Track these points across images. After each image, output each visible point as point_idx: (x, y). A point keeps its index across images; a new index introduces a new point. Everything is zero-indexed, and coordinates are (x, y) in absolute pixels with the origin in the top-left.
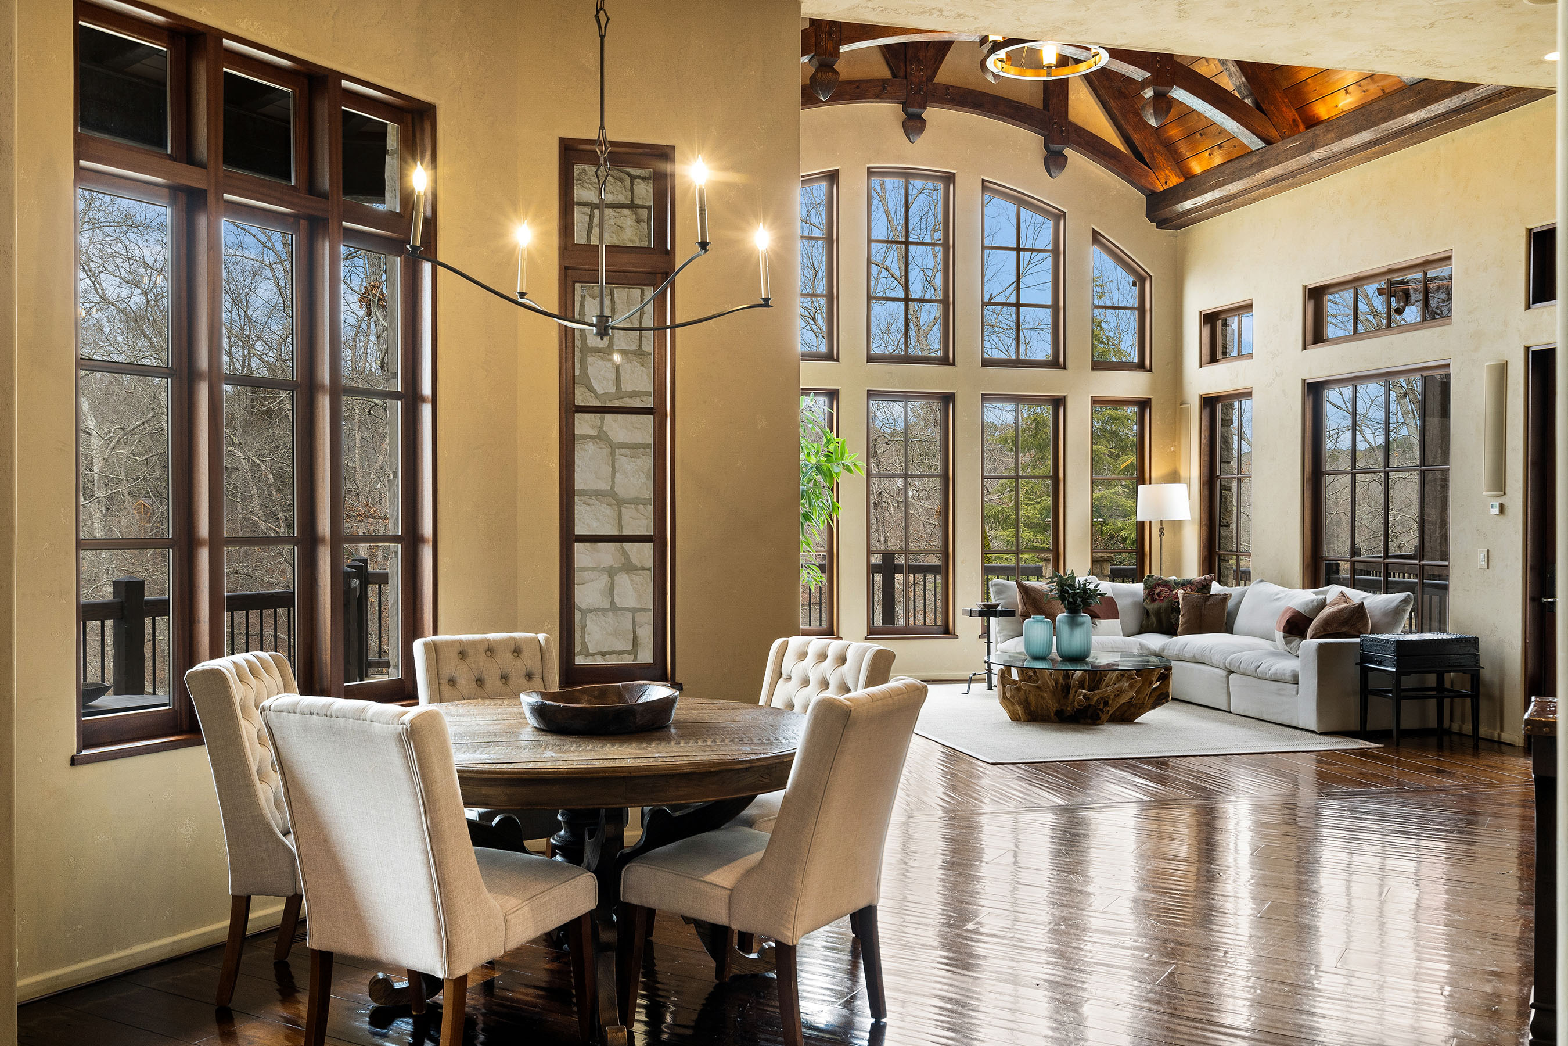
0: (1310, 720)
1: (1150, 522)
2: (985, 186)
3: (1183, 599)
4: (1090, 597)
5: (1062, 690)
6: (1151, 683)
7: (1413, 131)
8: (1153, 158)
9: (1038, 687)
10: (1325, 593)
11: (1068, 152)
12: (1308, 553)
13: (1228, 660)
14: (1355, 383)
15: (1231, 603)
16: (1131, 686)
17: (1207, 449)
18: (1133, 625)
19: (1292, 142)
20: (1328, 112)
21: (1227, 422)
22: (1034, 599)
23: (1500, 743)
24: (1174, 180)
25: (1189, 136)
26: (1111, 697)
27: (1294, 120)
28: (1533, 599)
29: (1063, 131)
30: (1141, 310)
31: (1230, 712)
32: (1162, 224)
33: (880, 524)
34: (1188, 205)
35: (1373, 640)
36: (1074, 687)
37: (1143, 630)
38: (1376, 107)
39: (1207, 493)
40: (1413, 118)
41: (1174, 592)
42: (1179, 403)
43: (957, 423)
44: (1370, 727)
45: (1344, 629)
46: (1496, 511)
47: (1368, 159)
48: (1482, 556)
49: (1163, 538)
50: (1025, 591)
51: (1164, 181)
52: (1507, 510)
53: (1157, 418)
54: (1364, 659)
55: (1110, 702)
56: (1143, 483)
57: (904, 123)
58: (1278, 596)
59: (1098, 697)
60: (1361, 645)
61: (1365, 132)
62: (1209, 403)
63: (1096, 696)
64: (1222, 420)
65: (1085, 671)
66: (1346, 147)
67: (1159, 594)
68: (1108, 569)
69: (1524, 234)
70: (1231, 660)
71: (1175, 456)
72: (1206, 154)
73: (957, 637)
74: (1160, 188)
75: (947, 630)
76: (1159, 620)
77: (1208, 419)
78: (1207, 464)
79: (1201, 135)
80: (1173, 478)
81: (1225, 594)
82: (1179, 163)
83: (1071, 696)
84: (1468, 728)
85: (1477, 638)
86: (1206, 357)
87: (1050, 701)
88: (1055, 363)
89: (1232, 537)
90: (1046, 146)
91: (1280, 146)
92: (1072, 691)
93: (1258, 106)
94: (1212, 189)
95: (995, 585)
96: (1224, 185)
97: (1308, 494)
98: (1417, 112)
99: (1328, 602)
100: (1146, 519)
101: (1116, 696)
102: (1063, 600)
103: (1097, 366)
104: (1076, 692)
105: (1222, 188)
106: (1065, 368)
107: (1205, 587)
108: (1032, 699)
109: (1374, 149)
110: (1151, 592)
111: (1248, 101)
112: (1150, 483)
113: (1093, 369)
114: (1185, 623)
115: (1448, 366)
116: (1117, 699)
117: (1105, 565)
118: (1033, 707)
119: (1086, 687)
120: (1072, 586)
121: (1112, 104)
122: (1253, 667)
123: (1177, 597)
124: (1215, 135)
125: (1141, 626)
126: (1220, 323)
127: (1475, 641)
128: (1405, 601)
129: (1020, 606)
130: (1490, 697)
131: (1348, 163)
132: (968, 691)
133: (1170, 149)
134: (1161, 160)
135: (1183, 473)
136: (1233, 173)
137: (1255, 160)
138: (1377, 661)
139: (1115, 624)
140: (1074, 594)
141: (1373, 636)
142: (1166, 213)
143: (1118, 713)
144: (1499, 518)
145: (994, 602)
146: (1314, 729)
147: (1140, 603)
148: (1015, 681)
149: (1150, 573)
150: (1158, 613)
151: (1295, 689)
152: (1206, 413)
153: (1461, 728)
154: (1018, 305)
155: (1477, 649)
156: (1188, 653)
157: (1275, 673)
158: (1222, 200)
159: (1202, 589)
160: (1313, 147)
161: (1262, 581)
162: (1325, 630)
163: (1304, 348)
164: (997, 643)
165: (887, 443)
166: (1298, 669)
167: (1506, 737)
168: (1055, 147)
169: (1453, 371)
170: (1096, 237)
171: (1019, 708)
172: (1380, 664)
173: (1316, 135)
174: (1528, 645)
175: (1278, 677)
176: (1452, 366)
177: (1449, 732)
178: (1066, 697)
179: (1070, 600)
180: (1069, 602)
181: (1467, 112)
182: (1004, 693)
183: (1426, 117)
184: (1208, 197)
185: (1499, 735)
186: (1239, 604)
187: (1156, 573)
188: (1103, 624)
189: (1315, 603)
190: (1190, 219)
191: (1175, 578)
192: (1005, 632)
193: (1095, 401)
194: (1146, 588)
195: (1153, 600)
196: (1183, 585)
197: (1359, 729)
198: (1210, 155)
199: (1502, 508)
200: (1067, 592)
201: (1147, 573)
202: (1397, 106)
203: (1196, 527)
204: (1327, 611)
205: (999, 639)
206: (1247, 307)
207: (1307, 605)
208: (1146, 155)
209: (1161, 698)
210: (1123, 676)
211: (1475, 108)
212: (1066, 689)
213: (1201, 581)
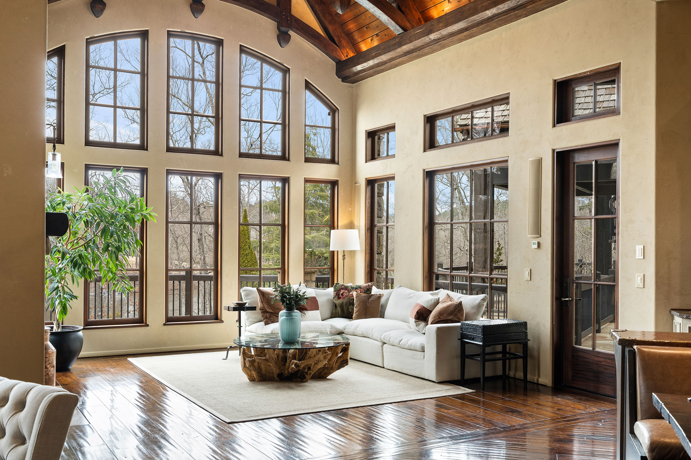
0: (431, 373)
1: (338, 251)
2: (243, 50)
3: (356, 298)
4: (300, 300)
5: (282, 361)
6: (337, 354)
7: (488, 22)
8: (340, 41)
9: (266, 360)
10: (437, 294)
11: (291, 33)
12: (426, 270)
13: (382, 337)
14: (452, 171)
15: (383, 300)
16: (325, 358)
17: (369, 209)
18: (328, 314)
19: (418, 29)
20: (438, 14)
21: (380, 195)
22: (268, 299)
23: (538, 384)
24: (351, 55)
25: (360, 29)
26: (313, 364)
27: (419, 19)
28: (557, 299)
29: (288, 20)
30: (333, 128)
31: (384, 368)
32: (345, 79)
33: (201, 251)
34: (359, 68)
35: (468, 325)
36: (289, 358)
37: (333, 316)
38: (467, 7)
39: (369, 235)
40: (489, 13)
41: (351, 293)
42: (354, 184)
43: (224, 191)
44: (466, 377)
45: (450, 318)
46: (536, 246)
47: (461, 40)
48: (527, 273)
49: (345, 261)
50: (263, 294)
51: (346, 55)
52: (542, 246)
53: (342, 191)
54: (463, 336)
55: (312, 367)
56: (334, 229)
57: (191, 6)
58: (410, 296)
59: (304, 365)
60: (461, 328)
61: (461, 22)
62: (371, 183)
63: (303, 364)
64: (378, 193)
65: (296, 349)
66: (450, 31)
67: (342, 294)
68: (314, 277)
69: (551, 83)
70: (385, 336)
71: (351, 213)
72: (369, 40)
73: (222, 322)
74: (344, 58)
75: (216, 318)
76: (342, 310)
77: (370, 192)
78: (369, 218)
79: (367, 28)
80: (351, 226)
81: (380, 294)
82: (354, 45)
83: (287, 364)
84: (520, 375)
85: (526, 322)
86: (369, 157)
87: (274, 368)
88: (284, 157)
89: (383, 260)
90: (278, 28)
91: (412, 32)
92: (288, 361)
93: (399, 8)
94: (373, 58)
95: (245, 290)
96: (380, 55)
97: (426, 236)
98: (491, 10)
99: (440, 300)
100: (335, 250)
101: (316, 364)
102: (283, 301)
103: (307, 160)
104: (291, 361)
105: (378, 58)
106: (289, 160)
107: (368, 290)
108: (263, 366)
109: (465, 33)
110: (338, 295)
111: (394, 5)
112: (338, 229)
113: (305, 162)
114: (357, 311)
115: (506, 161)
116: (316, 366)
117: (313, 275)
118: (263, 372)
119: (297, 358)
120: (289, 293)
121: (317, 7)
122: (397, 341)
123: (353, 296)
124: (374, 28)
125: (332, 314)
126: (376, 137)
127: (525, 324)
128: (484, 300)
129: (259, 304)
130: (532, 357)
131: (450, 42)
132: (227, 357)
133: (349, 36)
134: (344, 43)
135: (356, 223)
136: (385, 49)
137: (397, 40)
138: (471, 338)
139: (316, 313)
140: (290, 299)
141: (467, 322)
142: (347, 73)
143: (317, 373)
144: (537, 250)
145: (245, 302)
146: (434, 380)
147: (331, 300)
148: (252, 355)
149: (337, 281)
150: (342, 306)
151: (423, 355)
152: (369, 188)
153: (515, 375)
154: (261, 122)
155: (526, 329)
156: (359, 332)
157: (411, 345)
158: (378, 65)
159: (367, 291)
160: (431, 32)
161: (400, 286)
162: (439, 318)
163: (425, 151)
164: (246, 326)
165: (205, 208)
166: (425, 343)
167: (542, 380)
168: (284, 29)
169: (510, 164)
170: (308, 86)
171: (254, 373)
172: (473, 339)
173: (432, 25)
174: (554, 326)
175: (412, 348)
176: (509, 161)
177: (508, 377)
178: (284, 365)
179: (288, 302)
180: (287, 304)
181: (520, 9)
182: (245, 364)
183: (497, 12)
184: (371, 63)
185: (538, 380)
186: (388, 299)
187: (341, 282)
188: (310, 314)
189: (433, 301)
190: (360, 77)
191: (351, 284)
192: (251, 320)
193: (307, 181)
194: (335, 291)
195: (339, 298)
196: (356, 289)
197: (459, 378)
198: (371, 40)
199: (539, 245)
200: (286, 297)
201: (336, 282)
202: (480, 6)
203: (363, 254)
204: (440, 307)
205: (247, 324)
206: (392, 128)
207: (428, 302)
208: (336, 39)
209: (343, 363)
210: (320, 351)
211: (525, 7)
212: (285, 359)
213: (366, 286)
